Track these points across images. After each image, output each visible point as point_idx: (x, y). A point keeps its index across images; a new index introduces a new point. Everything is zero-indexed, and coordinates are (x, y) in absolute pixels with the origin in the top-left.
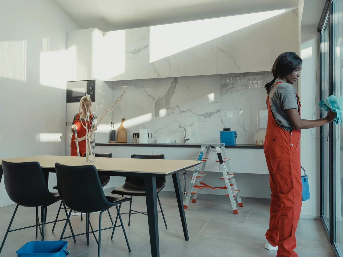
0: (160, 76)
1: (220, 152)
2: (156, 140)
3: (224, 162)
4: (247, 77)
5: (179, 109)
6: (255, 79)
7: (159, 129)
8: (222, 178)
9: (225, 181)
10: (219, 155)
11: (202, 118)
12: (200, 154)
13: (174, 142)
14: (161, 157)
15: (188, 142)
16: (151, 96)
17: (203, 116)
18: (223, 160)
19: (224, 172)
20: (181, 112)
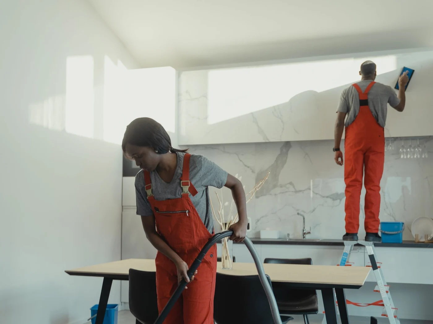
0: (268, 139)
1: (372, 253)
2: (258, 233)
3: (379, 267)
4: (396, 142)
5: (294, 187)
6: (410, 146)
7: (263, 217)
8: (377, 291)
9: (380, 294)
10: (372, 257)
11: (330, 201)
12: (344, 257)
13: (287, 236)
14: (308, 262)
15: (308, 237)
16: (248, 167)
17: (331, 198)
18: (378, 265)
19: (379, 282)
20: (296, 192)
